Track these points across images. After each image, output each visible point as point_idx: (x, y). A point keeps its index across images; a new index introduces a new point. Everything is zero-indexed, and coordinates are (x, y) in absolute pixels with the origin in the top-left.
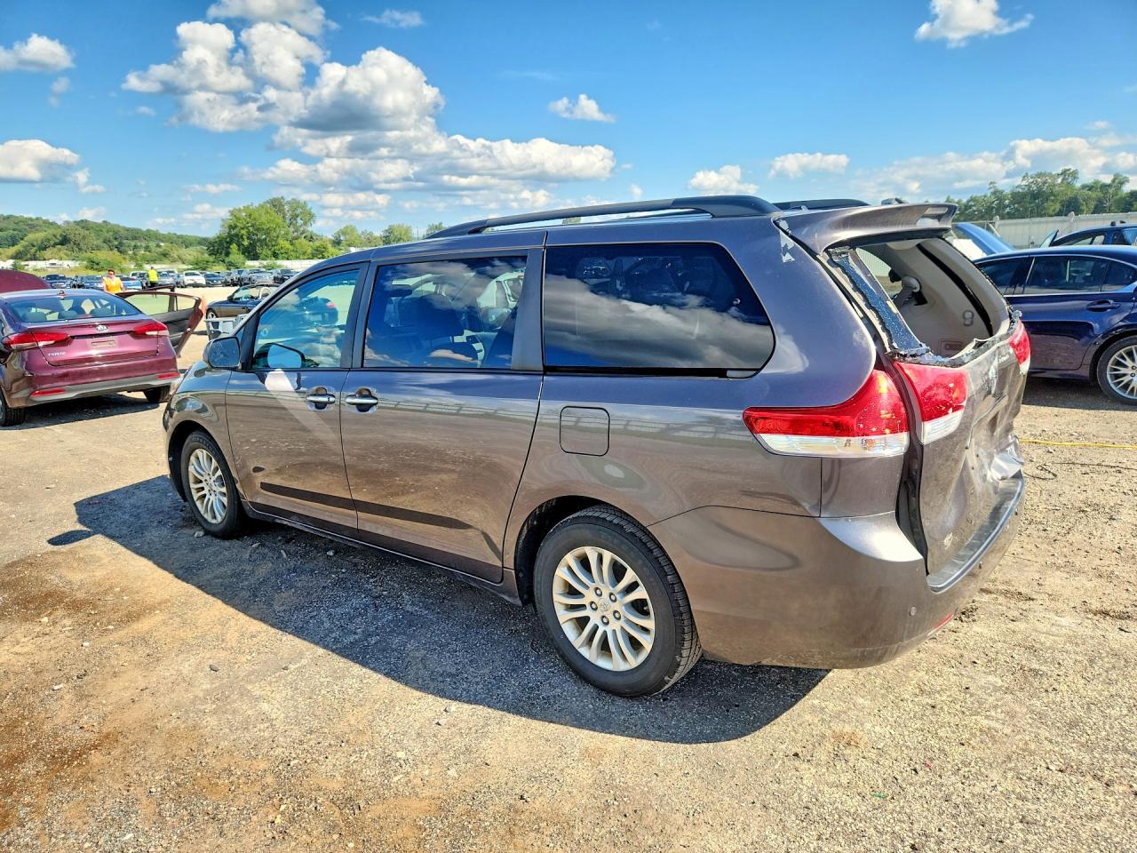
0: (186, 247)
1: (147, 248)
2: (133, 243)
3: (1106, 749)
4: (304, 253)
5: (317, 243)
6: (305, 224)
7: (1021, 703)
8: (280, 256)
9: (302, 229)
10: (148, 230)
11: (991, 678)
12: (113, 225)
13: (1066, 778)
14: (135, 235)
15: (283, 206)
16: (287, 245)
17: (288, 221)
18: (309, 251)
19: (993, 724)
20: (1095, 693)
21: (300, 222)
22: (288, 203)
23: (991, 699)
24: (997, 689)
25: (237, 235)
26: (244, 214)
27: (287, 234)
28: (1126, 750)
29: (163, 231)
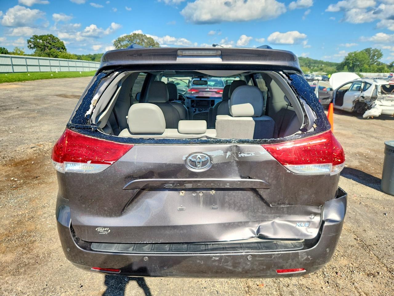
0: (331, 66)
1: (318, 67)
2: (314, 65)
4: (373, 70)
5: (380, 66)
6: (378, 58)
8: (363, 71)
9: (376, 60)
10: (320, 61)
12: (310, 59)
14: (316, 62)
15: (371, 51)
16: (367, 67)
17: (370, 57)
18: (376, 69)
21: (376, 57)
22: (373, 50)
25: (348, 63)
26: (353, 55)
27: (369, 62)
29: (325, 61)
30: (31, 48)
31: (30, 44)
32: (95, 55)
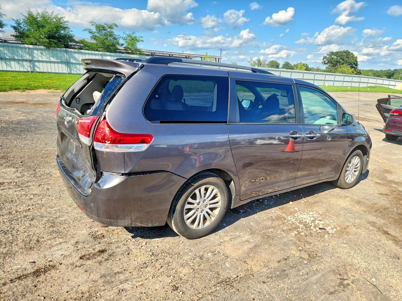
3: (21, 218)
7: (50, 217)
11: (64, 219)
13: (28, 208)
19: (53, 209)
20: (31, 230)
23: (58, 214)
24: (59, 217)
28: (16, 220)
30: (325, 64)
31: (325, 60)
32: (395, 70)
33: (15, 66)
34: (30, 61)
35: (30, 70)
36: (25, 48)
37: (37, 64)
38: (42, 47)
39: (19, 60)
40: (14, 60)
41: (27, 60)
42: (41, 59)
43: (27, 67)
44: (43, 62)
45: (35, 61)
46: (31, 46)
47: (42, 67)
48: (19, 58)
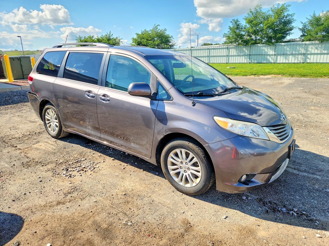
33: (292, 59)
34: (304, 54)
35: (302, 62)
36: (303, 44)
37: (309, 56)
38: (317, 42)
39: (295, 54)
40: (292, 54)
41: (301, 54)
42: (313, 52)
43: (300, 59)
44: (314, 54)
45: (308, 54)
46: (308, 42)
47: (312, 59)
48: (296, 53)
